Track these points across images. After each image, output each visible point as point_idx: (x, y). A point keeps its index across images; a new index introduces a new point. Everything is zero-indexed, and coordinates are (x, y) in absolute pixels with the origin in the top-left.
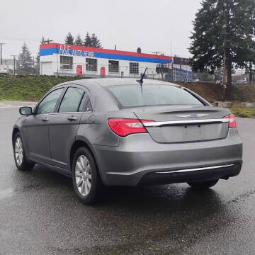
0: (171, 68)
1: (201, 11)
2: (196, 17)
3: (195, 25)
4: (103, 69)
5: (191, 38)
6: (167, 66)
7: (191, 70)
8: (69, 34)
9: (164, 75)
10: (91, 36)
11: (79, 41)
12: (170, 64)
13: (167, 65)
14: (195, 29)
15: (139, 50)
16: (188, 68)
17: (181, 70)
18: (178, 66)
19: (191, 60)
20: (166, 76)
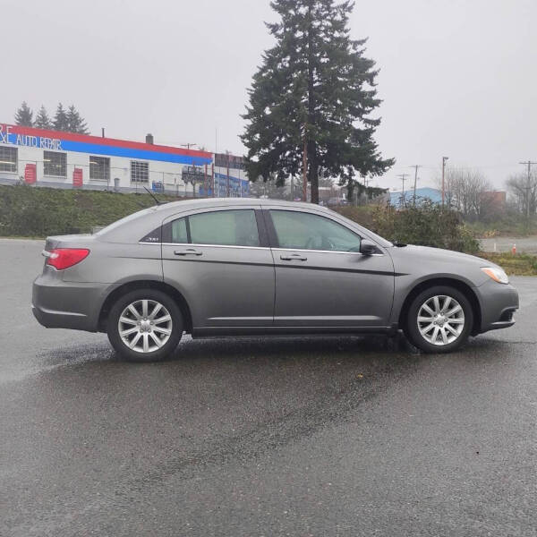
0: (210, 173)
1: (264, 70)
2: (254, 81)
3: (252, 95)
4: (78, 173)
5: (246, 117)
6: (203, 171)
7: (247, 179)
8: (24, 106)
9: (198, 186)
10: (66, 110)
11: (44, 119)
12: (209, 166)
13: (202, 169)
14: (252, 102)
15: (149, 138)
16: (241, 175)
17: (228, 177)
18: (223, 171)
19: (247, 159)
20: (201, 188)
